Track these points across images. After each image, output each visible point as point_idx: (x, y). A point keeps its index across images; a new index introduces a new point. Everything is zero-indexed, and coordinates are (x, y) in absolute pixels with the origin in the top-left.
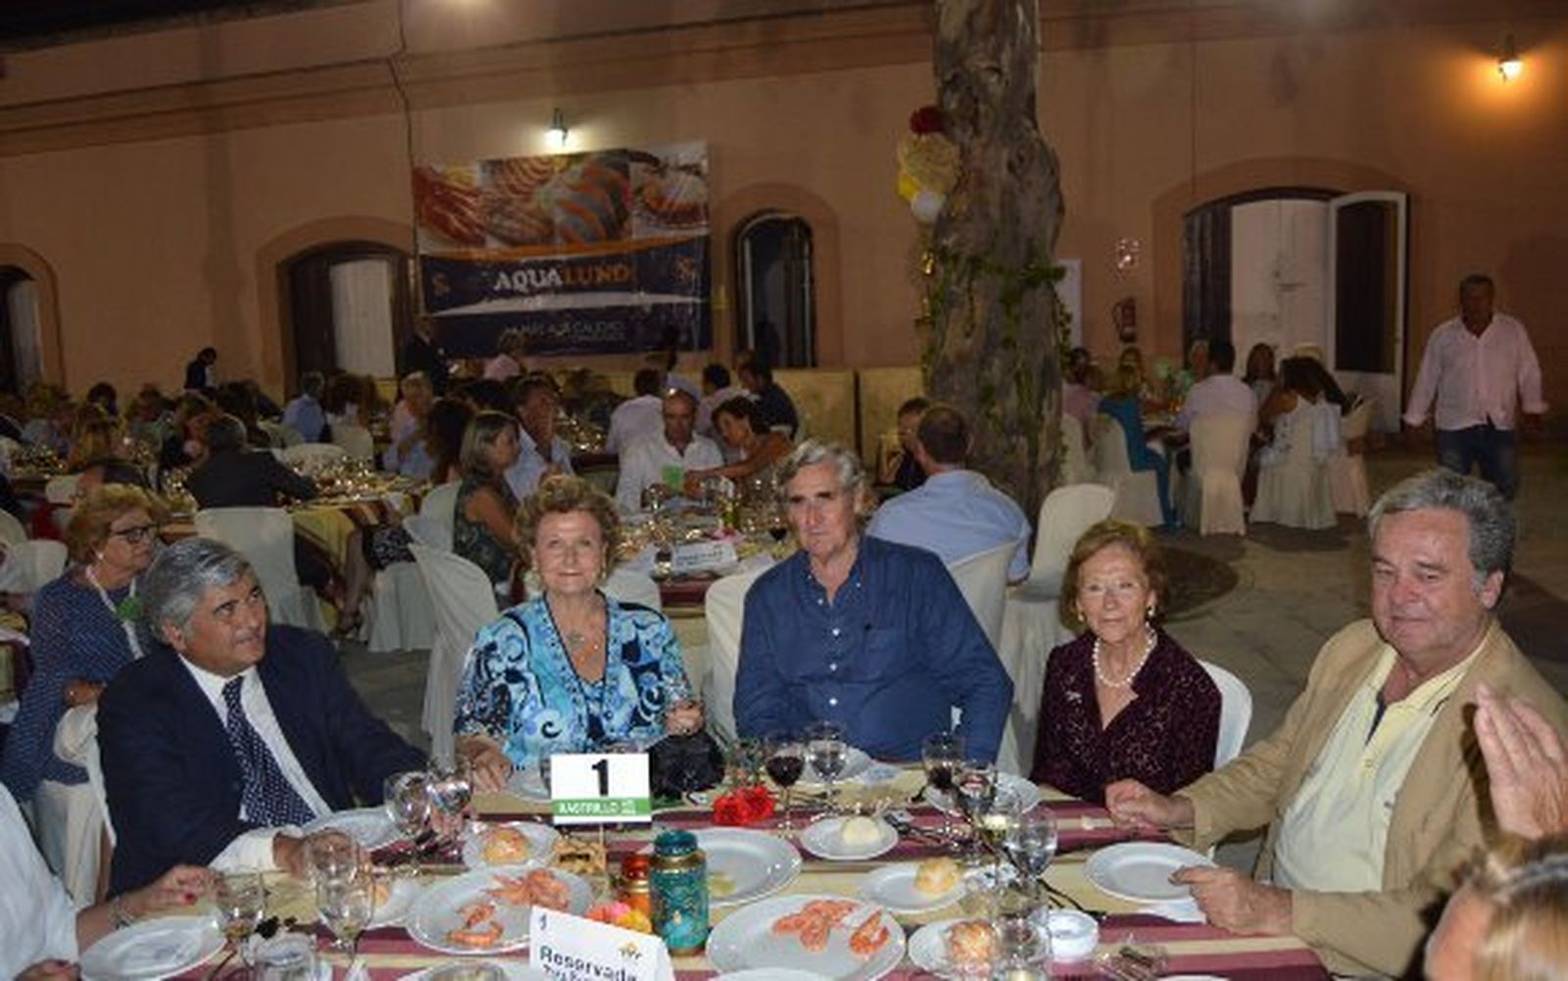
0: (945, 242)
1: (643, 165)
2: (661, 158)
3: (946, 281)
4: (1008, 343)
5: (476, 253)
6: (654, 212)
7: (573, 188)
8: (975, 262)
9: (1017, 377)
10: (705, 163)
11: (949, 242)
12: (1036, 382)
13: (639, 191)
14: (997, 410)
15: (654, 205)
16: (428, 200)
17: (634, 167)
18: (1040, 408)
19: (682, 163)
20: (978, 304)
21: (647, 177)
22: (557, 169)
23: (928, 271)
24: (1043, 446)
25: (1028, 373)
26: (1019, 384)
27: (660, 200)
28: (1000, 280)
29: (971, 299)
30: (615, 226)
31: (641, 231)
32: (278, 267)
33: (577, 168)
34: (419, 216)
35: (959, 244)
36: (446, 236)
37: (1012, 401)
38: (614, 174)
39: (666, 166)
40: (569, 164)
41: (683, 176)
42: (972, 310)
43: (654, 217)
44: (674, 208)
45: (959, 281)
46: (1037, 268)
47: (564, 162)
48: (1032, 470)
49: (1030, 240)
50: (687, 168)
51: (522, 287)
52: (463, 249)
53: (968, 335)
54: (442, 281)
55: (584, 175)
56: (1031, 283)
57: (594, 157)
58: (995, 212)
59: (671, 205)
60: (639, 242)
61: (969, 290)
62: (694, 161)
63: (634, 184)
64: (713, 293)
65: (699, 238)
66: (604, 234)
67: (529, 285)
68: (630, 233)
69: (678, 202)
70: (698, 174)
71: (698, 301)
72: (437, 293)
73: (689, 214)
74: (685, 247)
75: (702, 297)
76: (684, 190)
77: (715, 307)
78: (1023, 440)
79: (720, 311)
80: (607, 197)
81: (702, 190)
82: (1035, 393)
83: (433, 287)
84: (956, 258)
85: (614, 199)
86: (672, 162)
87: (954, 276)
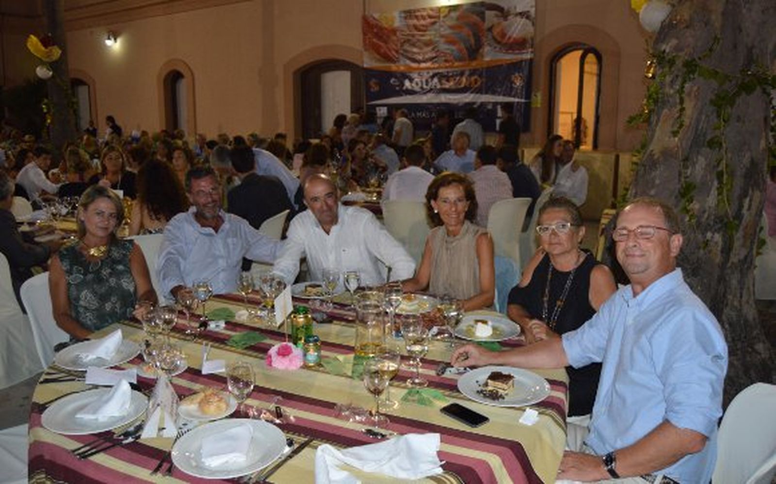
0: (663, 47)
1: (493, 13)
2: (506, 8)
3: (662, 84)
4: (714, 144)
5: (394, 67)
6: (499, 43)
7: (451, 27)
8: (691, 66)
9: (720, 176)
10: (533, 11)
11: (667, 47)
12: (739, 182)
13: (490, 29)
14: (695, 206)
15: (499, 39)
16: (370, 35)
17: (489, 14)
18: (741, 207)
19: (519, 10)
20: (689, 105)
21: (495, 20)
22: (442, 15)
23: (650, 75)
24: (737, 244)
25: (732, 174)
26: (720, 182)
27: (503, 35)
28: (714, 84)
29: (682, 101)
30: (474, 52)
31: (490, 55)
32: (295, 73)
33: (454, 15)
34: (365, 45)
35: (678, 49)
36: (378, 57)
37: (712, 200)
38: (476, 18)
39: (508, 12)
40: (450, 12)
41: (518, 19)
42: (682, 110)
43: (498, 46)
44: (511, 40)
45: (672, 82)
46: (753, 75)
47: (447, 10)
48: (723, 266)
49: (750, 50)
50: (521, 14)
51: (417, 89)
52: (387, 65)
53: (675, 134)
54: (376, 84)
55: (458, 19)
56: (746, 88)
57: (465, 7)
58: (716, 19)
59: (510, 38)
60: (488, 62)
61: (681, 91)
62: (526, 9)
63: (487, 25)
64: (533, 97)
65: (526, 61)
66: (466, 56)
67: (422, 88)
68: (483, 56)
69: (514, 35)
70: (528, 18)
71: (523, 100)
72: (372, 90)
73: (520, 44)
74: (515, 66)
75: (526, 99)
76: (518, 28)
77: (533, 106)
78: (718, 237)
79: (537, 108)
80: (471, 33)
81: (531, 29)
82: (737, 191)
83: (370, 87)
84: (672, 63)
85: (475, 35)
86: (513, 11)
87: (668, 79)
